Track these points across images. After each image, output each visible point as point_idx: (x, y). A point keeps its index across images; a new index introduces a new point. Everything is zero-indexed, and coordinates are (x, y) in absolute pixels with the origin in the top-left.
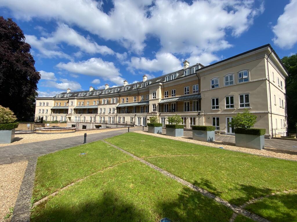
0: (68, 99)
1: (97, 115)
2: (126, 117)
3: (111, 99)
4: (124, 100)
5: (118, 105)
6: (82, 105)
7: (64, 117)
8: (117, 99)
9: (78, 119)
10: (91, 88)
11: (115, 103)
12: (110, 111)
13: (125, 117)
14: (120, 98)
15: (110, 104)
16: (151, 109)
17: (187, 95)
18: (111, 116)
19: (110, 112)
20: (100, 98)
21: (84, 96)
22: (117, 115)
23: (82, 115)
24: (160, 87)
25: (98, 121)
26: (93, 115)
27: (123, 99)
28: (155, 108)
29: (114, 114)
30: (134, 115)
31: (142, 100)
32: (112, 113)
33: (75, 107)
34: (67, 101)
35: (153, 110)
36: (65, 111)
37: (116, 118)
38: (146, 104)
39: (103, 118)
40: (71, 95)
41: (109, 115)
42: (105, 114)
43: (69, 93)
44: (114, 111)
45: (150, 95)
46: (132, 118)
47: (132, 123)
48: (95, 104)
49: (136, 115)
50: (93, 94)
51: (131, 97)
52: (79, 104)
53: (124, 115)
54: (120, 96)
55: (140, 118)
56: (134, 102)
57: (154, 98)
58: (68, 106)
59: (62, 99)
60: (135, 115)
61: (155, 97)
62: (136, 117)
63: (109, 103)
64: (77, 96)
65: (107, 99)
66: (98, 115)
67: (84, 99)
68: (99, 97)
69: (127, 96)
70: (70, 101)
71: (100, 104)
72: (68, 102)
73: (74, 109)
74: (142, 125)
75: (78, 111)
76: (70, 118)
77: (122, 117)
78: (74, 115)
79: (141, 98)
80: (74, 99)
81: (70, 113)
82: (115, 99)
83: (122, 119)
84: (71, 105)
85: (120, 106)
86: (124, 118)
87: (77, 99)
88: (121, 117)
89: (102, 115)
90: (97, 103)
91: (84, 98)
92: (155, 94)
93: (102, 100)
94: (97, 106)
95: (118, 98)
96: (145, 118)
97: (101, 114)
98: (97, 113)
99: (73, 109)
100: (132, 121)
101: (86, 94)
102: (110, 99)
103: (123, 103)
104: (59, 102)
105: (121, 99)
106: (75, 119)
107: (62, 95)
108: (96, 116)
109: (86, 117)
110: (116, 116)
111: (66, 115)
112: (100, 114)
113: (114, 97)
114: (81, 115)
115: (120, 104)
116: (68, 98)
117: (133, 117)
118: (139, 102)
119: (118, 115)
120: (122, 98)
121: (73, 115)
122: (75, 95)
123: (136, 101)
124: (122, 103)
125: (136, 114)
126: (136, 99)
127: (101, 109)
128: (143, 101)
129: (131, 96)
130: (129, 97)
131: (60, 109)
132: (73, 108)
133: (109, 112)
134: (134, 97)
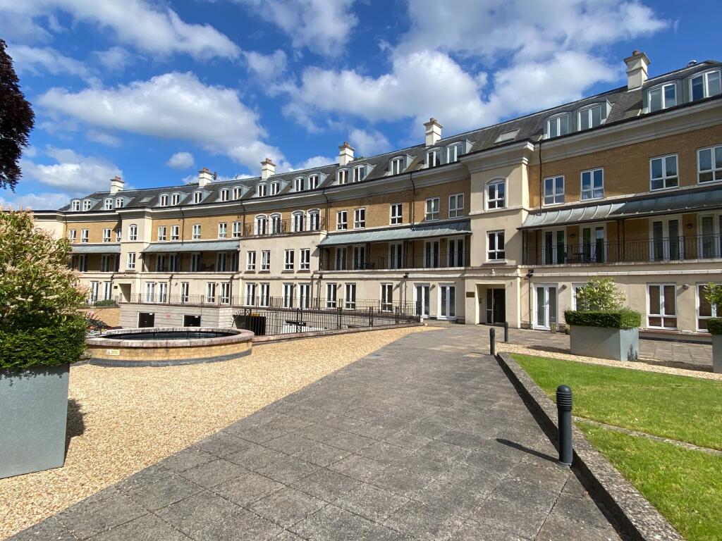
0: (120, 218)
1: (236, 277)
2: (360, 286)
3: (293, 217)
4: (345, 220)
5: (322, 237)
6: (171, 240)
7: (104, 284)
8: (317, 216)
9: (157, 289)
10: (206, 175)
11: (308, 229)
12: (292, 261)
13: (358, 283)
14: (332, 210)
15: (291, 234)
16: (480, 252)
17: (665, 189)
18: (295, 282)
19: (292, 267)
20: (244, 214)
21: (180, 206)
22: (321, 278)
23: (175, 276)
24: (525, 160)
25: (243, 298)
26: (220, 277)
27: (345, 214)
28: (501, 246)
29: (308, 272)
30: (401, 276)
31: (429, 216)
32: (300, 269)
33: (146, 246)
34: (114, 224)
35: (492, 256)
36: (109, 261)
37: (315, 287)
38: (454, 231)
39: (260, 286)
40: (127, 201)
41: (286, 276)
42: (268, 272)
43: (119, 194)
44: (308, 260)
45: (475, 197)
46: (390, 287)
47: (390, 307)
48: (225, 236)
49: (410, 276)
50: (218, 197)
51: (376, 208)
52: (160, 234)
53: (352, 275)
54: (329, 204)
55: (427, 289)
56: (394, 225)
57: (497, 208)
58: (117, 242)
59: (95, 215)
60: (406, 277)
61: (501, 204)
62: (410, 283)
63: (281, 231)
64: (152, 204)
65: (276, 215)
66: (241, 275)
67: (182, 215)
68: (241, 210)
69: (361, 202)
70: (126, 223)
71: (246, 234)
72: (118, 229)
73: (144, 255)
74: (439, 316)
75: (158, 261)
76: (127, 289)
77: (343, 283)
78: (144, 276)
79: (423, 210)
80: (141, 215)
81: (128, 268)
82: (309, 215)
83: (342, 293)
84: (129, 240)
85: (332, 240)
86: (352, 289)
87: (154, 216)
88: (338, 283)
89: (257, 275)
90: (234, 229)
91: (182, 212)
92: (497, 190)
93: (254, 220)
94: (236, 244)
95: (321, 212)
96: (452, 289)
97: (253, 272)
98: (237, 270)
99: (138, 255)
100: (390, 300)
101: (190, 198)
102: (287, 213)
103: (343, 230)
104: (81, 227)
105: (334, 213)
106: (146, 292)
107: (95, 202)
108: (232, 278)
109: (191, 283)
110: (315, 282)
111: (112, 278)
112: (246, 273)
113: (306, 208)
114: (171, 278)
115: (328, 235)
116: (117, 213)
117: (395, 283)
118: (415, 224)
119: (324, 276)
120: (339, 209)
121: (138, 276)
122: (145, 200)
123: (400, 220)
124: (337, 230)
125: (407, 273)
126: (400, 214)
127: (253, 255)
128: (433, 220)
129: (380, 203)
130: (367, 208)
131: (88, 255)
132: (138, 249)
133: (285, 263)
134: (394, 208)
